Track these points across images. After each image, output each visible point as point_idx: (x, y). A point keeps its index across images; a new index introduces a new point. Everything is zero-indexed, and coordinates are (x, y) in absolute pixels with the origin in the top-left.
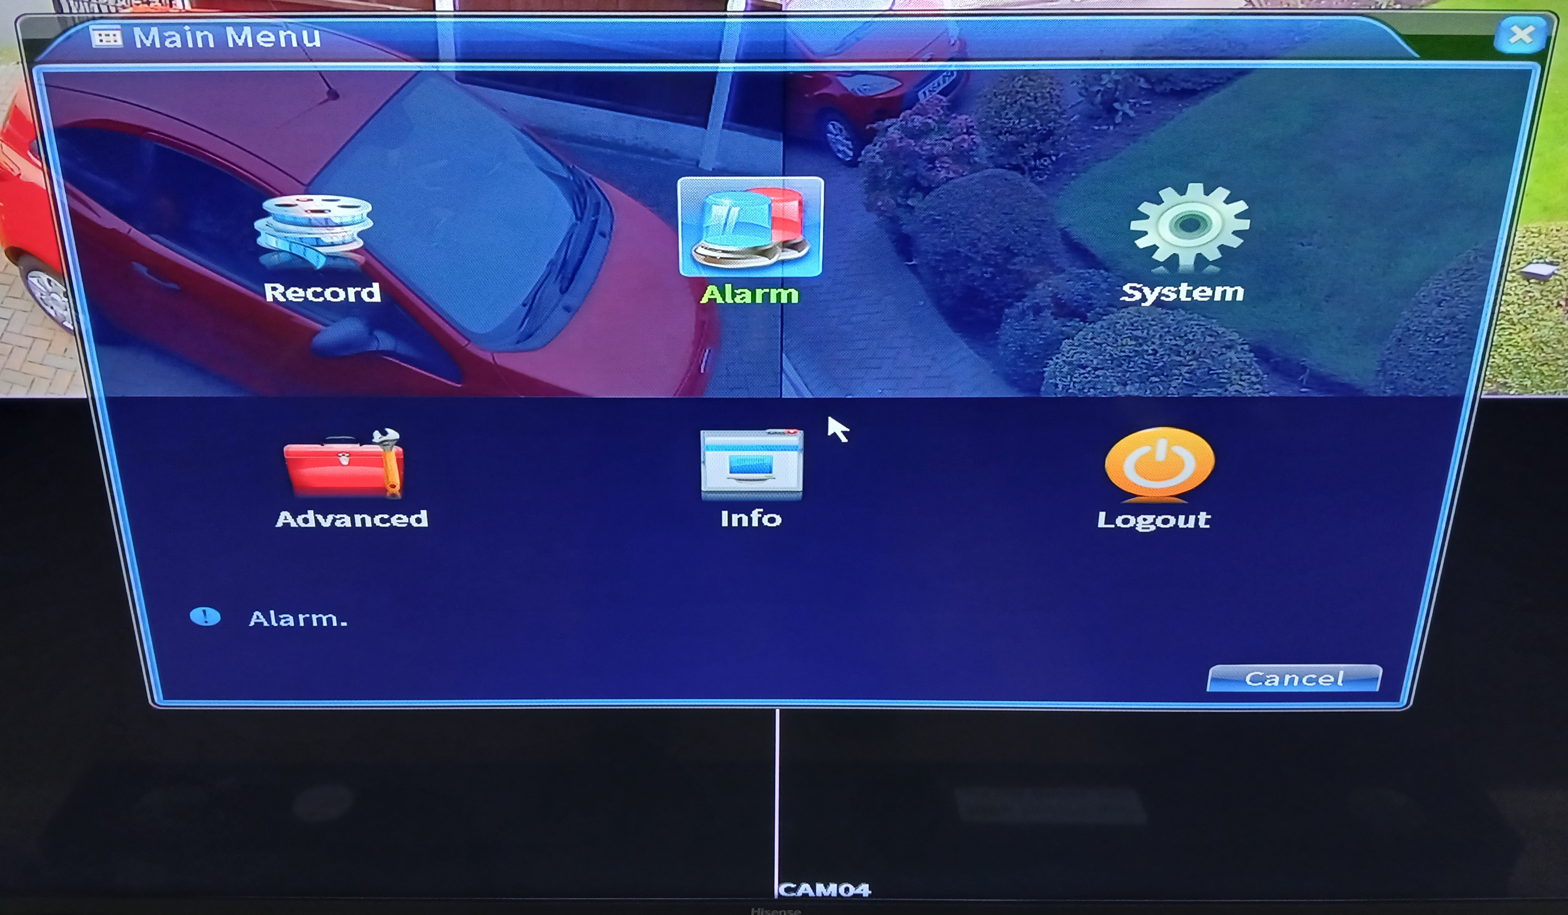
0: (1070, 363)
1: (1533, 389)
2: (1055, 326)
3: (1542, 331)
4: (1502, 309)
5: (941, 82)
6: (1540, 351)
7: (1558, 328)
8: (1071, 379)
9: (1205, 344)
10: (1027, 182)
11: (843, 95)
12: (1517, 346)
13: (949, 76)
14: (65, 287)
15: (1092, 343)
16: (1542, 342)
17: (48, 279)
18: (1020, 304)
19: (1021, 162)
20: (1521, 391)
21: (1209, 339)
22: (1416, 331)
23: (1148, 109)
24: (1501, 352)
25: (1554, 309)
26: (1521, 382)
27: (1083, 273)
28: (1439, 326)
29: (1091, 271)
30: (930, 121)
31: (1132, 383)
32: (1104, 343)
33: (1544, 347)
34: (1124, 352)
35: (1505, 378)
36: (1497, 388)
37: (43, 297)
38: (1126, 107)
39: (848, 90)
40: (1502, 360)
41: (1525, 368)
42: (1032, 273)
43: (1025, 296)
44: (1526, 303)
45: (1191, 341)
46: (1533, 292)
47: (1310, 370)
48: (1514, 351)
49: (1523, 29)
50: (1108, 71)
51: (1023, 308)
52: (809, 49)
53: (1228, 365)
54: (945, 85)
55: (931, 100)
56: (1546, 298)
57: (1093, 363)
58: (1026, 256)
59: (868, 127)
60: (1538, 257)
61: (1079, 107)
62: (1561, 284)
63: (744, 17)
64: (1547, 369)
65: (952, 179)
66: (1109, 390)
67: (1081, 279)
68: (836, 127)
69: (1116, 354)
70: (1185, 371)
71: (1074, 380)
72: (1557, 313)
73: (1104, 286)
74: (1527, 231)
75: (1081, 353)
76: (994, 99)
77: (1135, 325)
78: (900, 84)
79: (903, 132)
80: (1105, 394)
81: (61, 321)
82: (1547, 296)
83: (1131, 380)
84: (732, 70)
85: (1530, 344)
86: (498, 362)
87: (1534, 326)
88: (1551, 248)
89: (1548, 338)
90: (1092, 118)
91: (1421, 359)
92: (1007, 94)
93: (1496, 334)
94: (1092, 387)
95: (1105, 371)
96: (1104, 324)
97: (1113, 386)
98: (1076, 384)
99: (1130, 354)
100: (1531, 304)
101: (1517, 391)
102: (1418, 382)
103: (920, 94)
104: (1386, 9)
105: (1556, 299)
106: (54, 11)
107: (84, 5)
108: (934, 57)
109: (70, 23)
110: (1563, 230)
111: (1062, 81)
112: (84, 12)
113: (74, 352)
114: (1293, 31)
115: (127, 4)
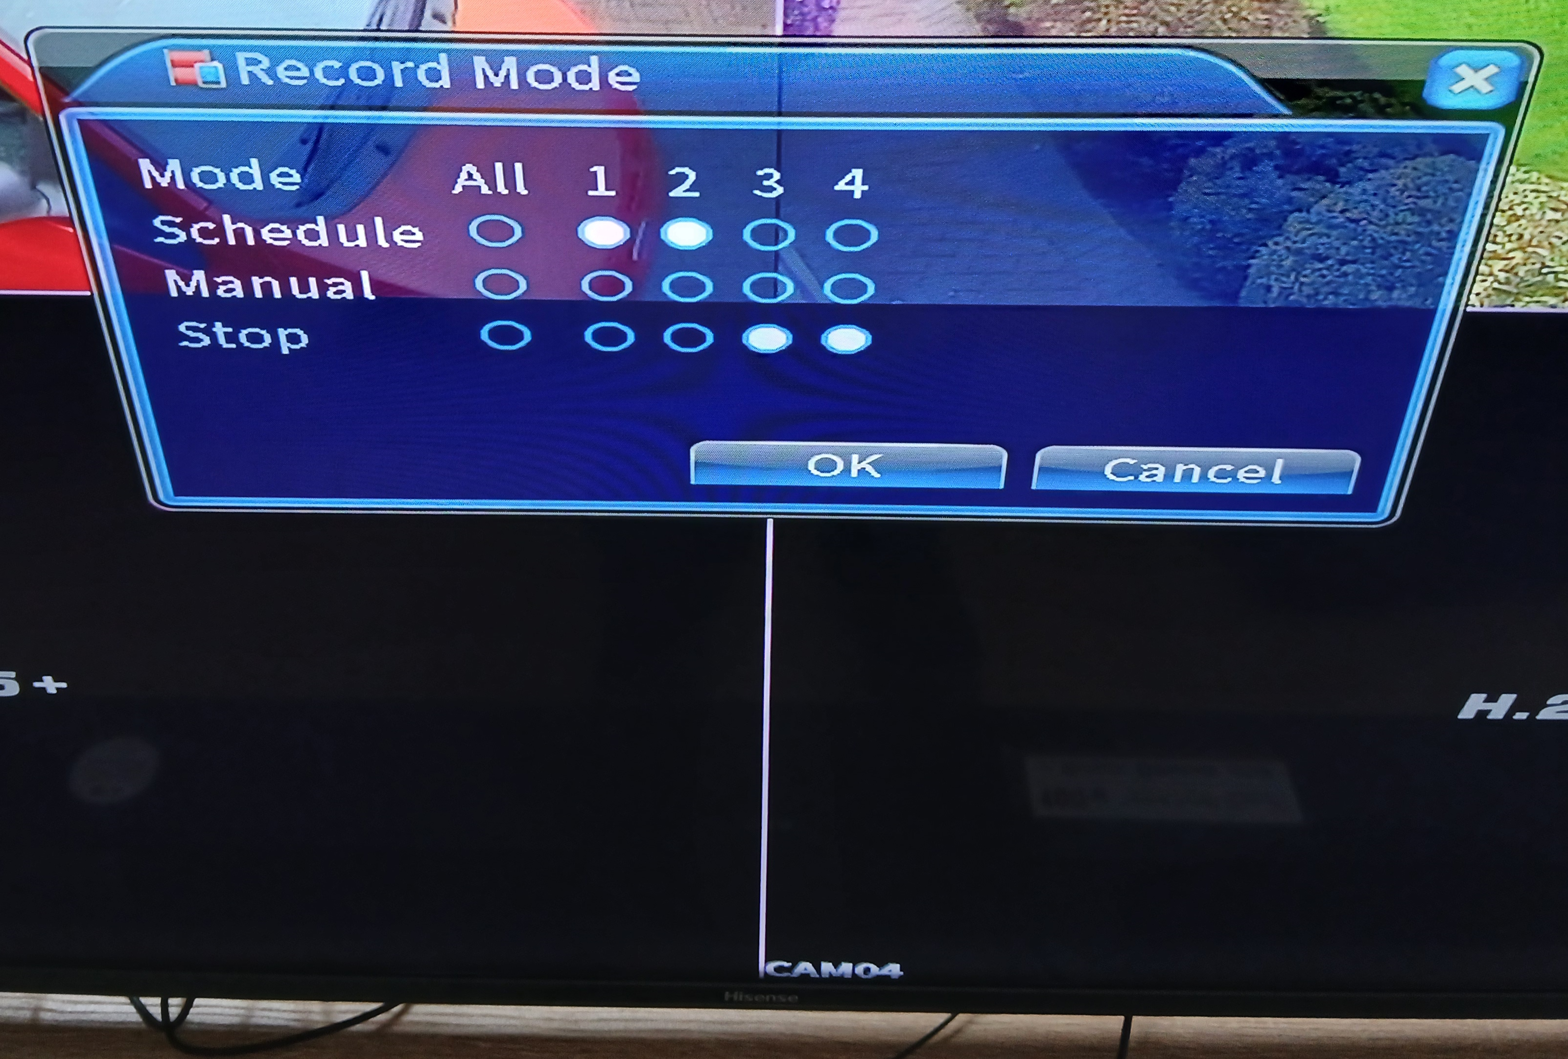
0: (1299, 252)
2: (1279, 188)
8: (1297, 279)
9: (1544, 222)
15: (1342, 220)
18: (1218, 150)
21: (1551, 215)
27: (1341, 98)
29: (1356, 94)
32: (1364, 219)
34: (1396, 234)
51: (1223, 158)
57: (1338, 254)
66: (1361, 296)
69: (1382, 238)
70: (1500, 267)
71: (1302, 279)
75: (1320, 235)
77: (1424, 189)
80: (1353, 304)
83: (1402, 281)
94: (1331, 293)
95: (1361, 267)
96: (1369, 186)
97: (1369, 292)
98: (1304, 288)
99: (1409, 239)
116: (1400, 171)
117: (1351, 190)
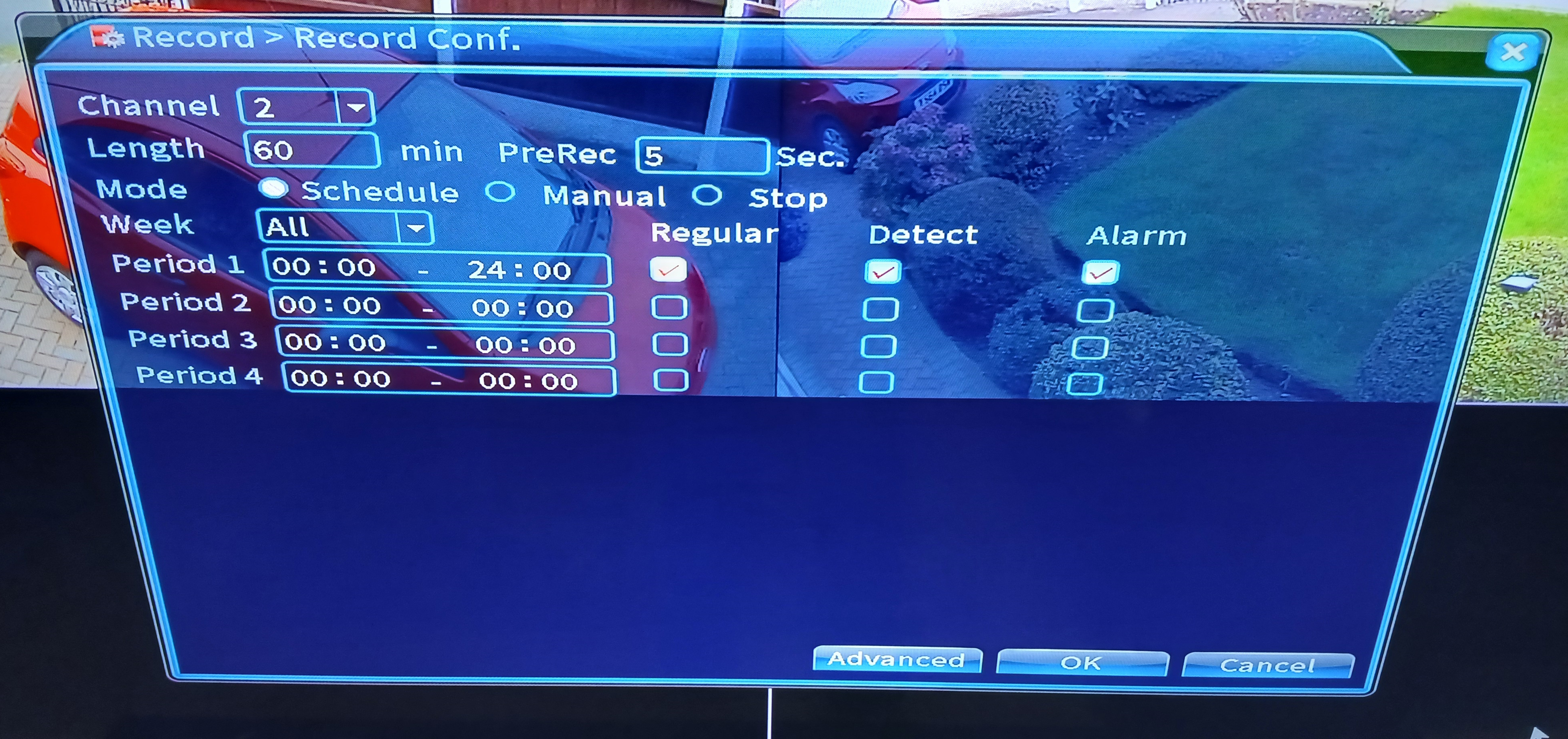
0: (1059, 367)
1: (1507, 397)
2: (1045, 331)
3: (1519, 341)
4: (1481, 320)
6: (1516, 361)
7: (1534, 339)
8: (1059, 382)
9: (1190, 349)
10: (1021, 190)
11: (839, 103)
12: (1494, 356)
13: (945, 85)
14: (73, 281)
16: (1518, 352)
17: (56, 274)
18: (1010, 309)
19: (1015, 170)
20: (1495, 398)
21: (1194, 345)
22: (1396, 340)
23: (1142, 120)
24: (1478, 361)
25: (1532, 321)
26: (1496, 390)
27: (1073, 280)
28: (1419, 336)
30: (926, 129)
31: (1118, 387)
32: (1092, 348)
33: (1520, 359)
35: (1480, 386)
36: (1473, 395)
37: (51, 291)
38: (1120, 118)
39: (844, 97)
40: (1479, 368)
41: (1500, 376)
42: (1023, 279)
43: (1016, 301)
44: (1504, 315)
45: (1176, 347)
46: (1511, 304)
47: (1291, 377)
48: (1491, 361)
49: (1515, 47)
50: (1103, 82)
51: (1013, 313)
52: (806, 56)
53: (1211, 371)
54: (941, 93)
55: (928, 108)
56: (1524, 310)
58: (1018, 263)
59: (864, 135)
60: (1518, 270)
61: (1074, 118)
62: (1539, 297)
63: (743, 23)
64: (1522, 378)
65: (946, 186)
67: (1071, 286)
68: (833, 134)
70: (1169, 375)
72: (1534, 325)
74: (1509, 245)
76: (990, 108)
77: (1123, 331)
78: (897, 92)
79: (898, 140)
80: (1091, 398)
81: (70, 315)
82: (1525, 308)
83: (1117, 384)
84: (730, 76)
85: (1506, 354)
87: (1511, 337)
88: (1532, 262)
90: (1087, 128)
91: (1400, 367)
92: (1003, 104)
93: (1473, 344)
94: (1079, 391)
96: (1093, 329)
99: (1117, 359)
100: (1509, 316)
101: (1491, 399)
102: (1396, 390)
103: (917, 102)
104: (1381, 25)
105: (1534, 311)
106: (54, 11)
107: (83, 4)
108: (930, 66)
109: (70, 22)
110: (1544, 245)
111: (1057, 92)
112: (83, 11)
113: (83, 344)
114: (1288, 45)
115: (126, 3)
117: (1083, 331)
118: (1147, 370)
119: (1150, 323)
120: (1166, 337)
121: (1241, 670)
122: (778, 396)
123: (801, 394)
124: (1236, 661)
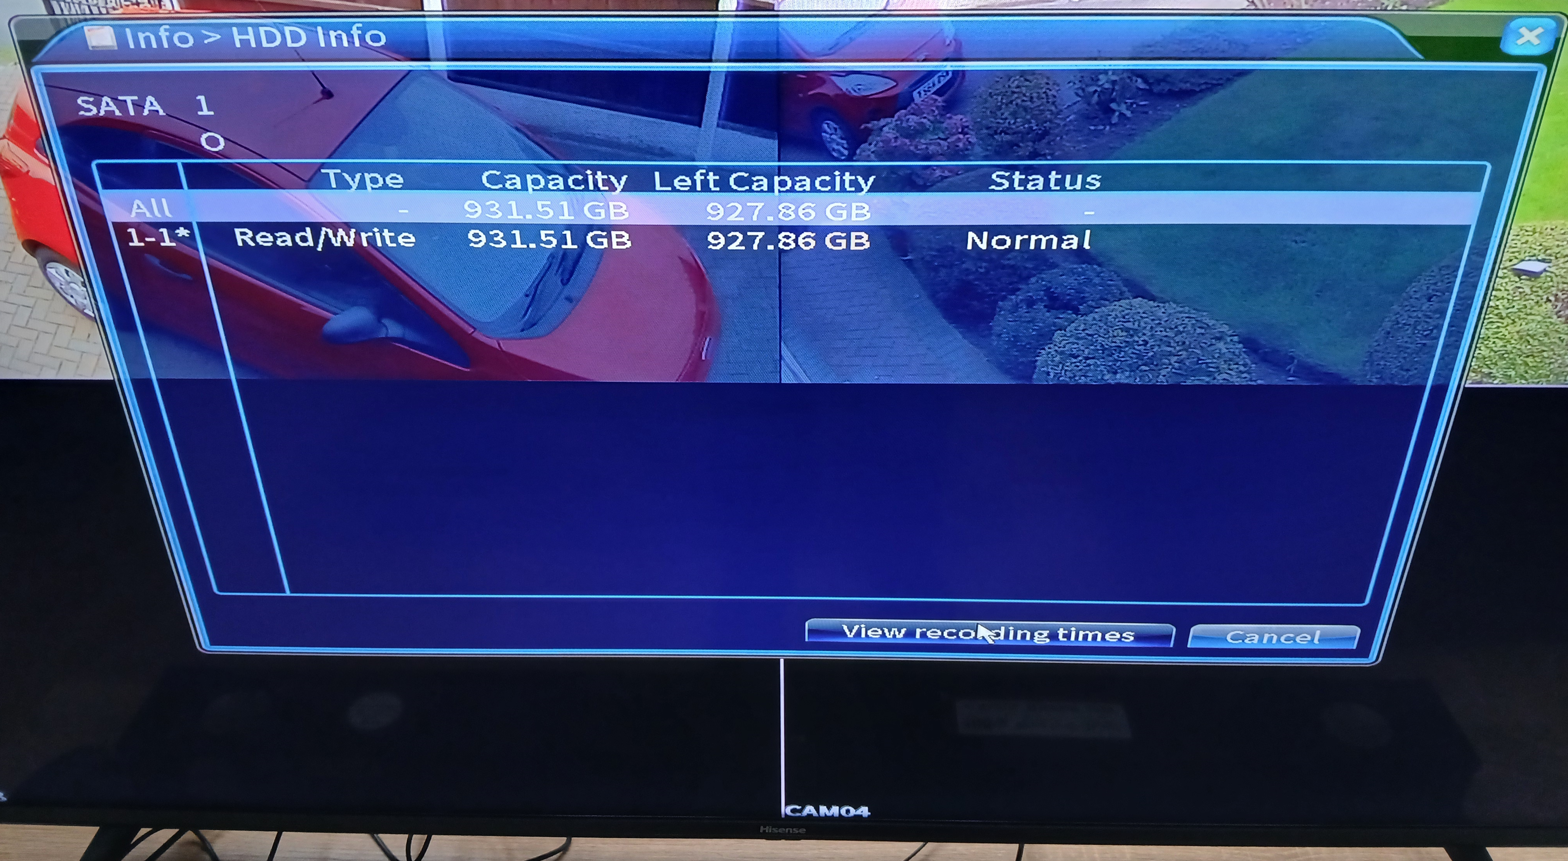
0: (1062, 353)
1: (1517, 379)
2: (1048, 318)
3: (1530, 325)
4: (1491, 304)
5: (936, 82)
6: (1526, 344)
7: (1546, 322)
8: (1063, 367)
9: (1195, 335)
11: (837, 95)
12: (1504, 339)
13: (944, 76)
14: (83, 277)
15: (1083, 335)
16: (1529, 335)
17: (66, 270)
18: (1013, 297)
20: (1504, 380)
21: (1199, 331)
22: (1405, 324)
23: (1146, 110)
24: (1488, 344)
25: (1543, 304)
26: (1506, 372)
27: (1075, 268)
28: (1427, 320)
29: (1084, 266)
30: (924, 121)
31: (1122, 372)
32: (1096, 334)
33: (1531, 341)
34: (1115, 342)
35: (1490, 369)
36: (1482, 377)
37: (63, 287)
38: (1123, 108)
39: (842, 90)
40: (1488, 351)
41: (1511, 359)
42: (1026, 268)
43: (1019, 289)
44: (1515, 299)
45: (1181, 333)
46: (1523, 288)
47: (1298, 361)
48: (1501, 344)
49: (1531, 30)
50: (1105, 72)
51: (1016, 301)
52: (802, 49)
53: (1217, 355)
54: (940, 85)
55: (926, 100)
56: (1536, 294)
57: (1084, 354)
59: (863, 127)
60: (1531, 254)
61: (1076, 108)
62: (1552, 281)
63: (736, 16)
64: (1532, 360)
65: (946, 177)
66: (1099, 377)
67: (1074, 274)
68: (831, 126)
69: (1107, 345)
70: (1174, 361)
71: (1066, 368)
72: (1546, 308)
73: (1097, 280)
74: (1521, 230)
75: (1073, 343)
76: (990, 99)
77: (1126, 317)
78: (895, 84)
79: (897, 132)
80: (1095, 382)
81: (81, 309)
82: (1536, 292)
83: (1121, 369)
84: (726, 69)
85: (1516, 337)
86: (504, 348)
87: (1522, 320)
88: (1545, 246)
89: (1535, 331)
90: (1087, 118)
91: (1408, 351)
92: (1004, 95)
93: (1483, 327)
94: (1083, 376)
95: (1096, 361)
96: (1096, 316)
97: (1103, 375)
98: (1067, 373)
99: (1121, 345)
100: (1520, 300)
101: (1500, 381)
102: (1405, 373)
103: (915, 94)
104: (1391, 10)
105: (1546, 294)
106: (46, 13)
107: (75, 7)
108: (929, 58)
109: (63, 25)
110: (1558, 229)
111: (1058, 82)
112: (75, 13)
113: (97, 337)
114: (1295, 32)
115: (117, 5)
116: (1112, 307)
117: (1087, 318)
118: (1152, 356)
119: (1154, 309)
120: (1170, 323)
121: (1246, 641)
122: (782, 382)
123: (806, 380)
124: (1241, 633)
